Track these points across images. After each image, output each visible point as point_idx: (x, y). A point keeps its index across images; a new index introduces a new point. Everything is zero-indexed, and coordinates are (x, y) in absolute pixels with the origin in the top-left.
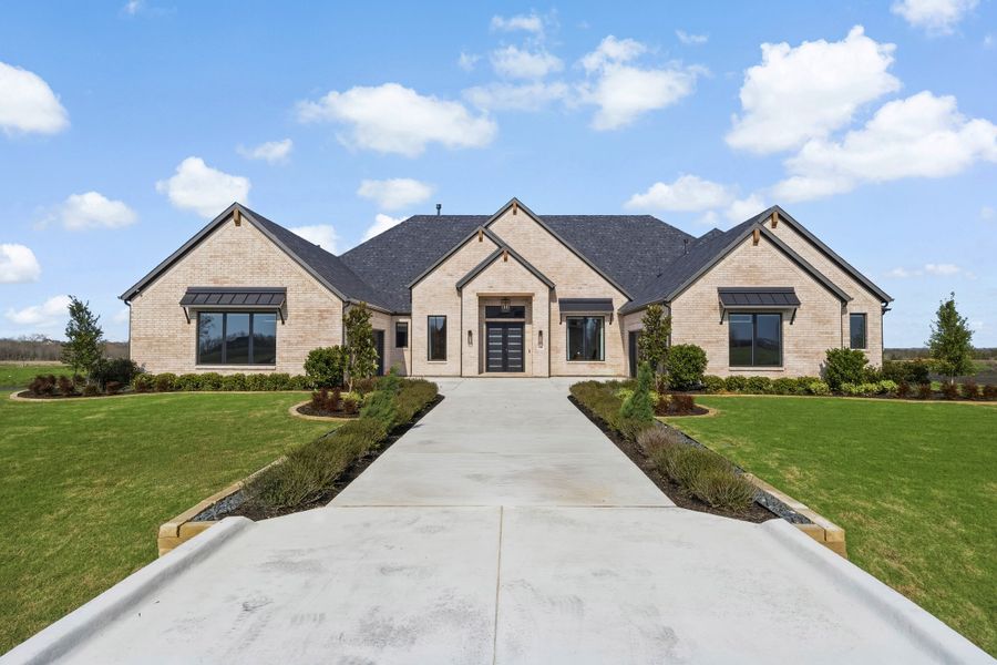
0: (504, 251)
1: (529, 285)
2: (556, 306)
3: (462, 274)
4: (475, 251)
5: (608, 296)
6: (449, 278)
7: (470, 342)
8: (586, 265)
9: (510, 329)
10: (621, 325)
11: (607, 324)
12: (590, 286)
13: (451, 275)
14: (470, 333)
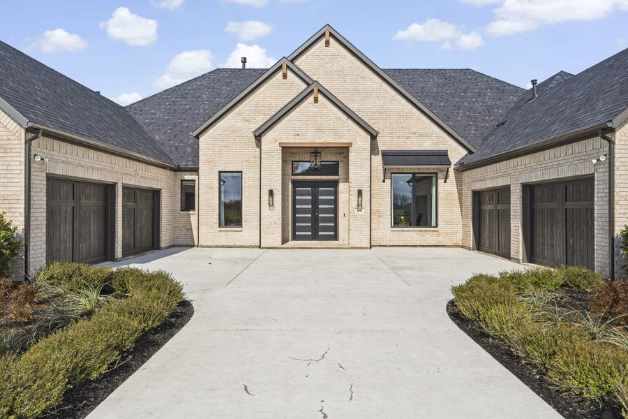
0: (313, 89)
1: (345, 132)
2: (378, 160)
3: (261, 119)
4: (277, 91)
5: (442, 148)
6: (246, 124)
7: (271, 205)
8: (414, 110)
9: (321, 189)
10: (459, 184)
11: (441, 181)
12: (421, 136)
13: (248, 121)
14: (271, 193)
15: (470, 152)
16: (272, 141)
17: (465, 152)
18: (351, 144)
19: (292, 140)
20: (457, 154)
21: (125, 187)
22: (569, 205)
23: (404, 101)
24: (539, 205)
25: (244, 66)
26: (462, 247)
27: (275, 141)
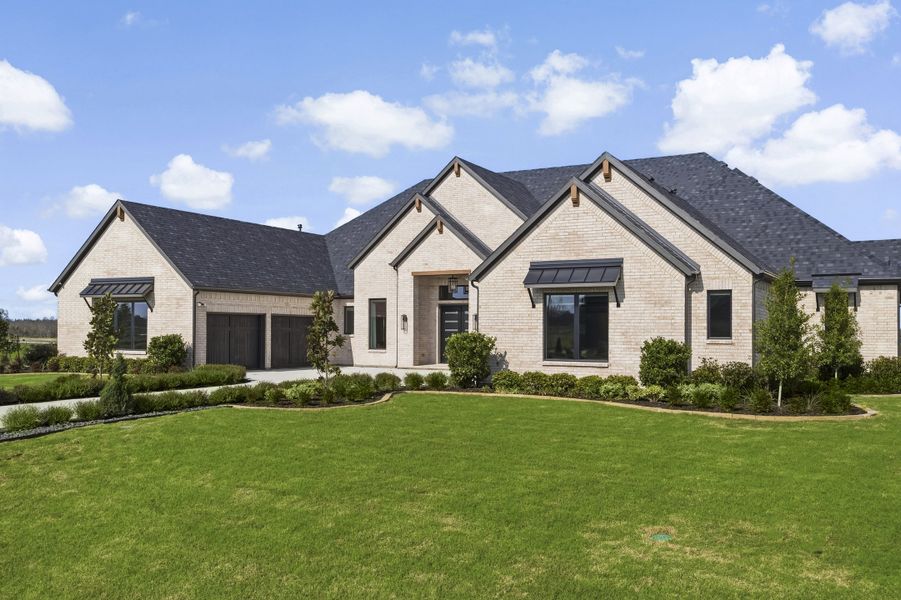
1: (466, 260)
4: (413, 223)
7: (405, 329)
19: (421, 269)
21: (274, 317)
27: (408, 271)
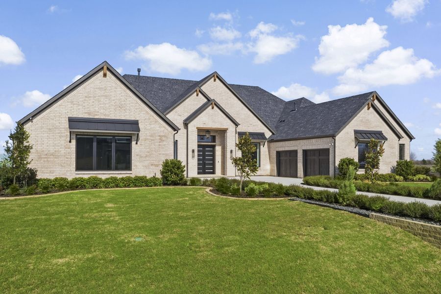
1: (226, 123)
2: (237, 135)
3: (186, 115)
4: (194, 102)
5: (262, 131)
7: (193, 157)
8: (251, 114)
9: (207, 149)
10: (269, 148)
11: (262, 146)
12: (254, 126)
13: (180, 116)
14: (193, 151)
15: (273, 134)
16: (193, 126)
17: (271, 134)
18: (227, 129)
19: (202, 126)
20: (268, 134)
22: (321, 157)
23: (247, 110)
24: (309, 158)
25: (139, 74)
26: (270, 176)
27: (195, 126)
